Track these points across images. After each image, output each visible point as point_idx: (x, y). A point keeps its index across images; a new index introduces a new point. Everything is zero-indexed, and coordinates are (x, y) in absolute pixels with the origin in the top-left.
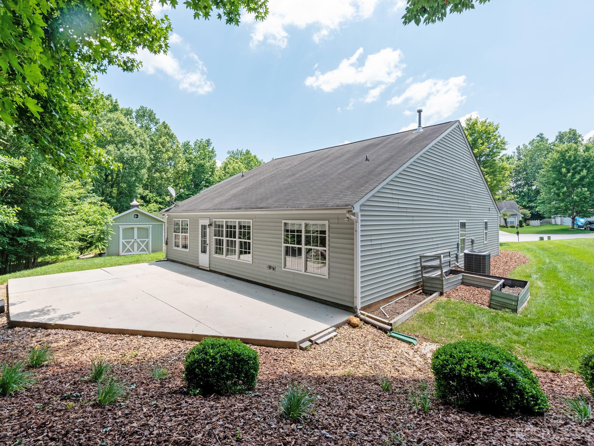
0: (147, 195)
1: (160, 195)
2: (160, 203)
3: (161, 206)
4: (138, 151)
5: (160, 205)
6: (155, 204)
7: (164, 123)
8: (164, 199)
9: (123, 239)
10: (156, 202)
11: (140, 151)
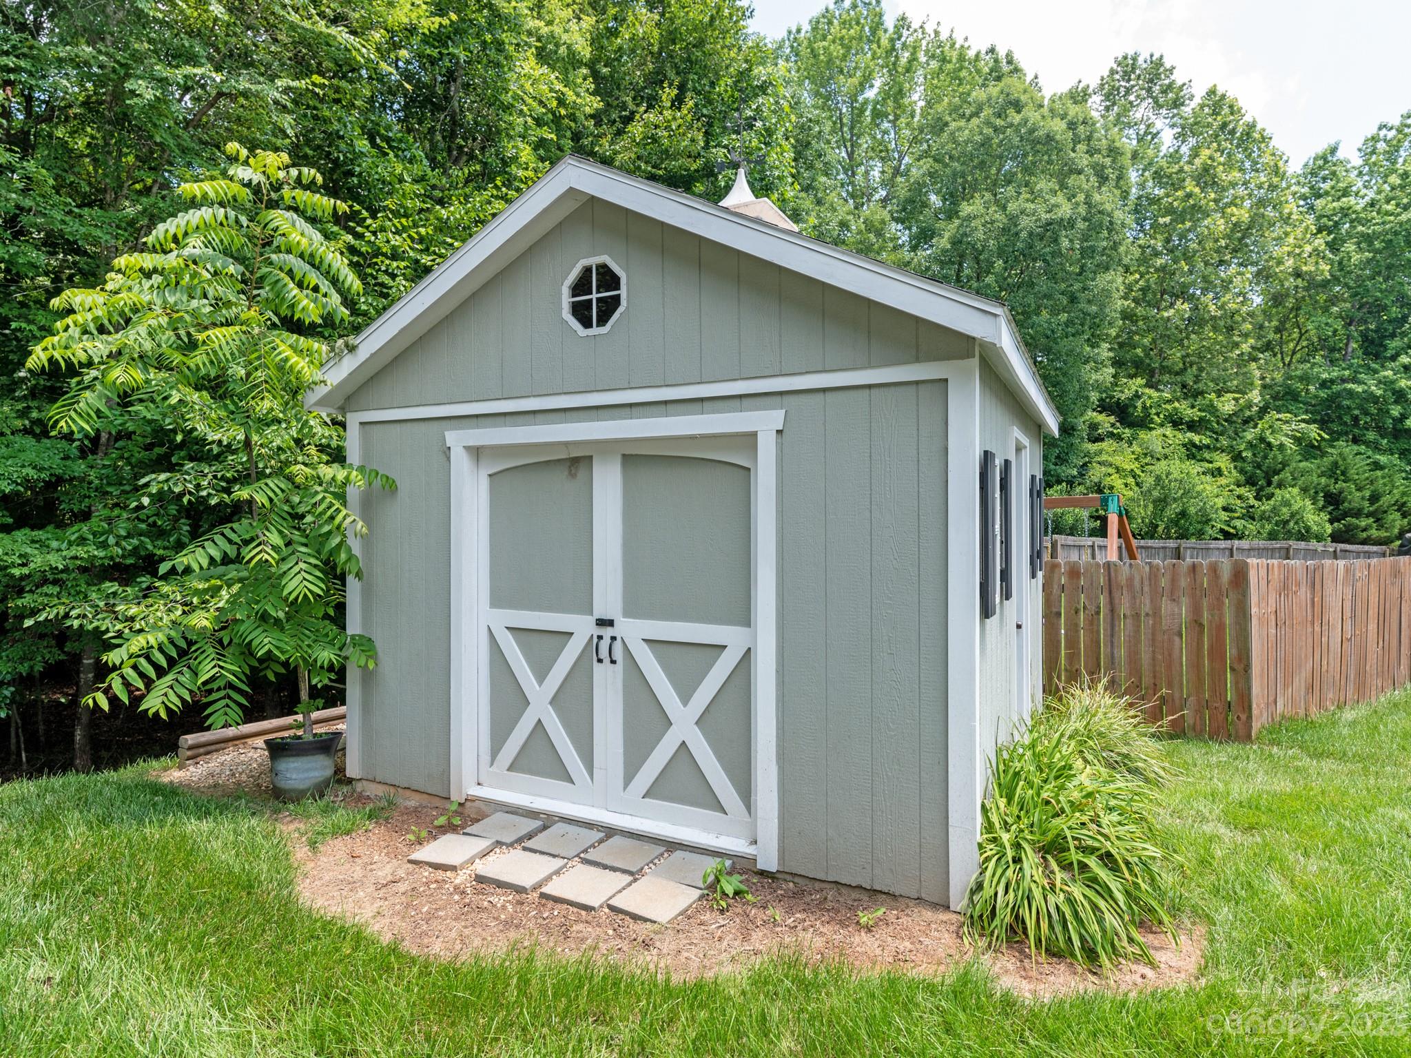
0: (1137, 396)
1: (1192, 394)
2: (1192, 426)
3: (1196, 439)
4: (1081, 197)
5: (1189, 435)
6: (1169, 431)
7: (1212, 92)
8: (1212, 409)
9: (498, 600)
10: (1176, 422)
11: (1088, 196)
